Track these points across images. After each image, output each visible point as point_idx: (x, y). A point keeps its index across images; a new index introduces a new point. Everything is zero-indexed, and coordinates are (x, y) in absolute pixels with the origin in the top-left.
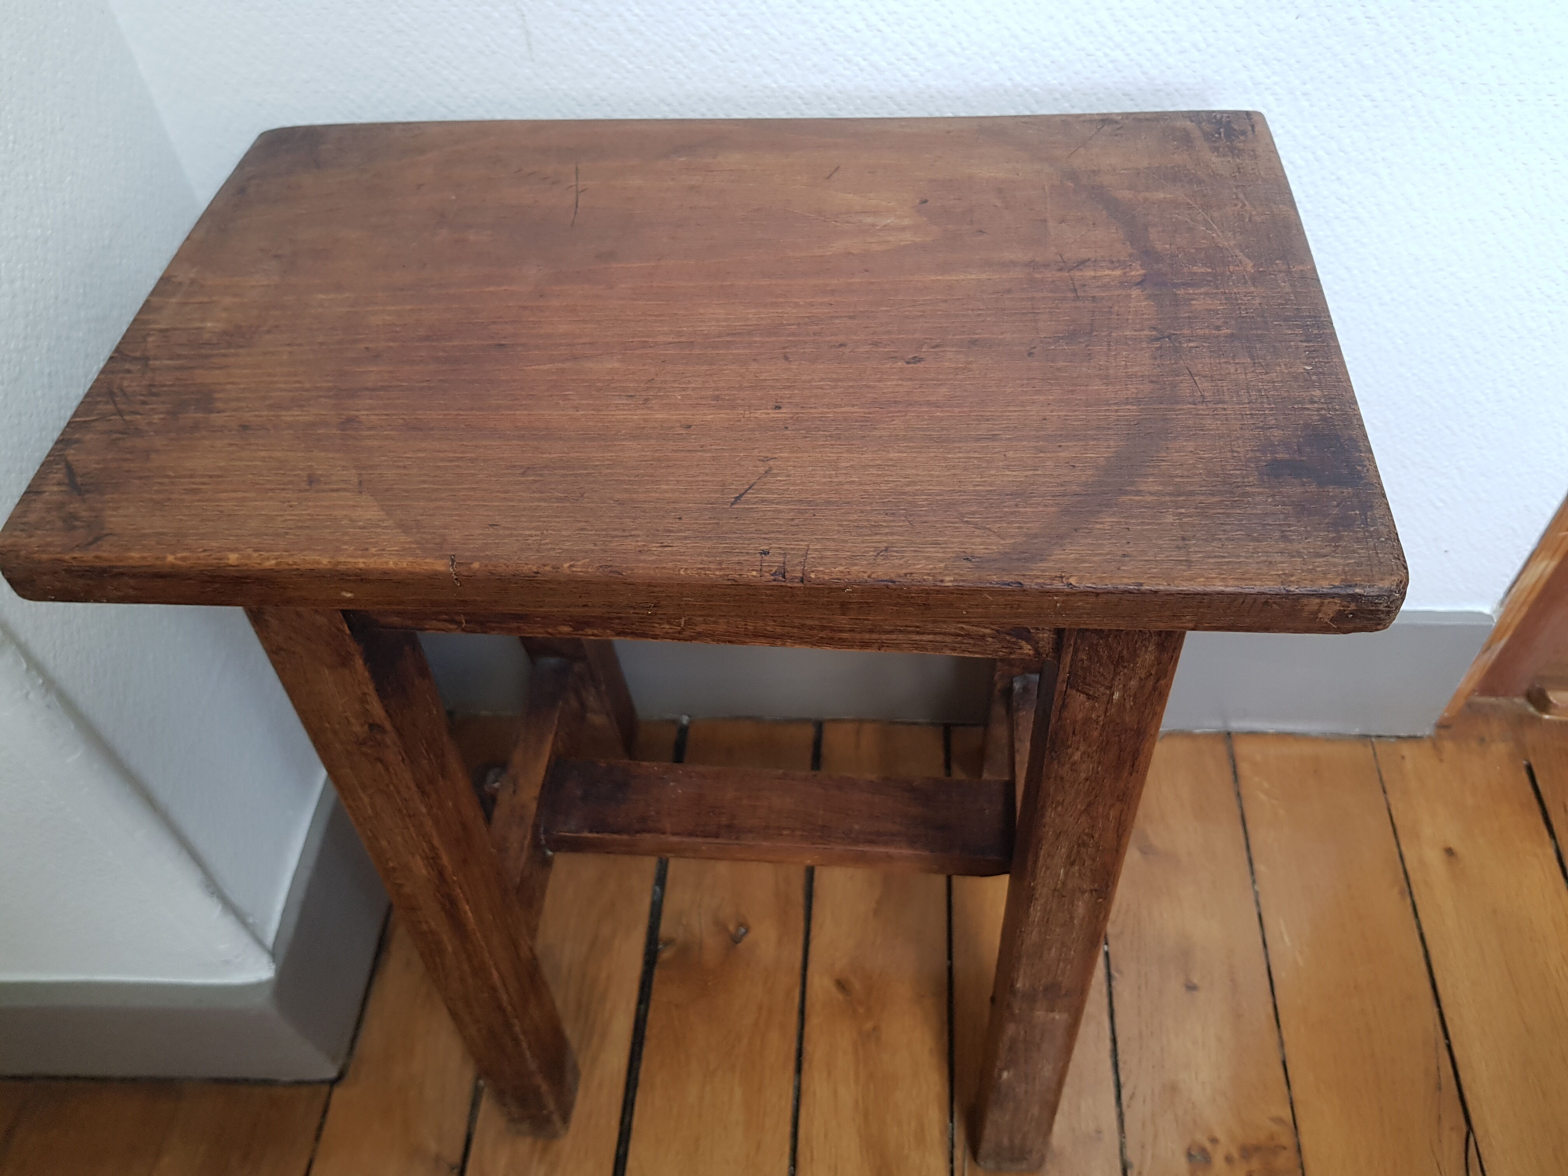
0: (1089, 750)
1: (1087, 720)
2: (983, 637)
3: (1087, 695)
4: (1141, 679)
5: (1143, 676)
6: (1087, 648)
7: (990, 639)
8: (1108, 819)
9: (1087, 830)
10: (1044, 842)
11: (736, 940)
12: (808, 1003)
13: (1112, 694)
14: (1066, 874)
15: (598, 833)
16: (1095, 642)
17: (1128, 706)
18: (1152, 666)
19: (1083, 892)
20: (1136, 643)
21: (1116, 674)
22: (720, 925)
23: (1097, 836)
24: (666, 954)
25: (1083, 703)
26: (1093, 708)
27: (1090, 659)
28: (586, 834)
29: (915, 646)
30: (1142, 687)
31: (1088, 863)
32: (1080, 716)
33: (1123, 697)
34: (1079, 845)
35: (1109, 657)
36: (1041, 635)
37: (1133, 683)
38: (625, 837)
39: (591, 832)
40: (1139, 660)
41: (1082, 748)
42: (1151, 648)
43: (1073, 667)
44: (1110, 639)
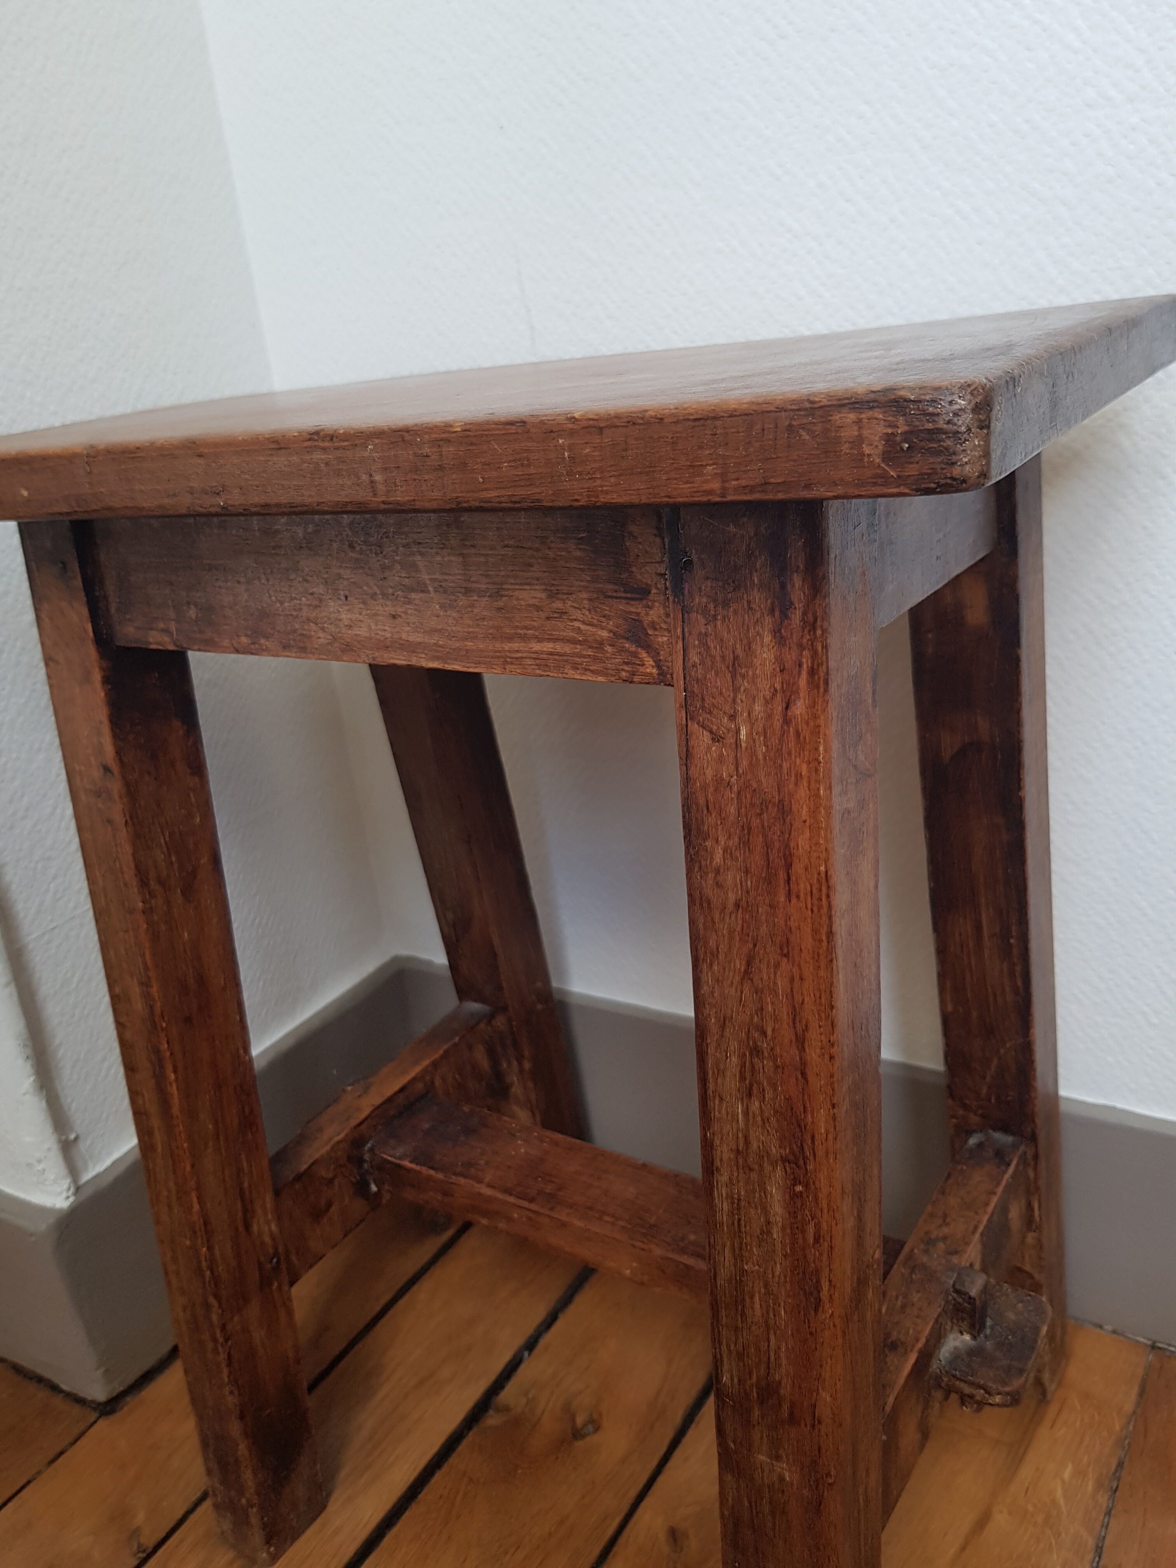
0: (731, 843)
1: (718, 781)
2: (600, 645)
3: (711, 732)
4: (767, 702)
5: (768, 694)
6: (697, 642)
7: (609, 649)
8: (776, 994)
9: (756, 1019)
10: (709, 1041)
11: (577, 1434)
12: (622, 1540)
13: (738, 731)
14: (746, 1113)
15: (417, 1164)
16: (703, 631)
17: (761, 757)
18: (774, 675)
19: (774, 1165)
20: (748, 629)
21: (736, 690)
22: (569, 1412)
23: (769, 1032)
24: (492, 1420)
25: (709, 748)
26: (721, 759)
27: (702, 662)
28: (407, 1163)
29: (538, 662)
30: (770, 717)
31: (769, 1094)
32: (709, 773)
33: (750, 734)
34: (751, 1054)
35: (723, 658)
36: (660, 639)
37: (758, 708)
38: (440, 1176)
39: (411, 1162)
40: (757, 662)
41: (722, 840)
42: (768, 639)
43: (688, 678)
44: (719, 623)
